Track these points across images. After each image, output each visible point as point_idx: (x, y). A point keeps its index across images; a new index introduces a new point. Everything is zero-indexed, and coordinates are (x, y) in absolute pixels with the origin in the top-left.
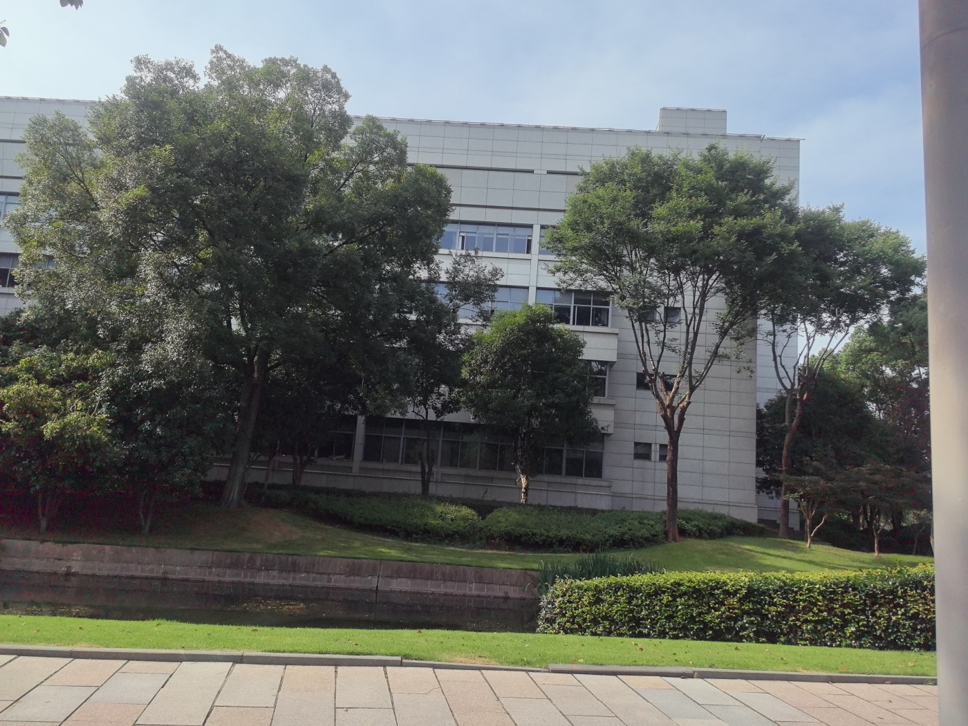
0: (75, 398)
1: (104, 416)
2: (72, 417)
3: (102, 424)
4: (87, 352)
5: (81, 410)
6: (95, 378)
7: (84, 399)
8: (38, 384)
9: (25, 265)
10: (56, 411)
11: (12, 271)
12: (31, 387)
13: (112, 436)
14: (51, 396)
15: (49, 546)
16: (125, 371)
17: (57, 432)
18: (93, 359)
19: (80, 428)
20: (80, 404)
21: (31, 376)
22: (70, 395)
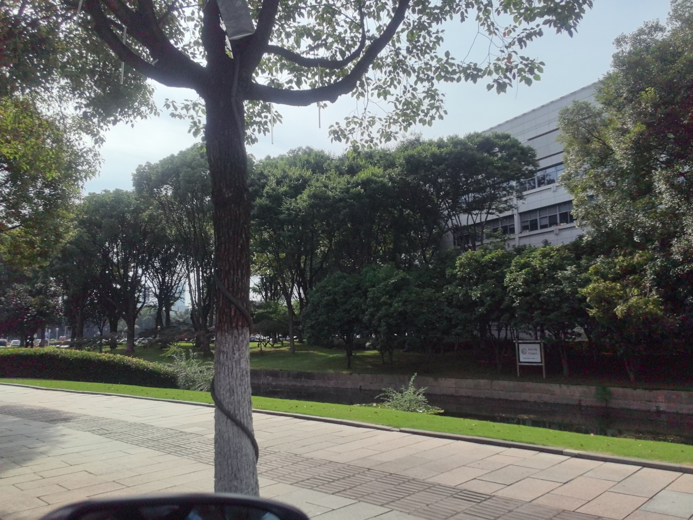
0: (632, 288)
1: (656, 297)
2: (633, 300)
3: (655, 302)
4: (632, 254)
5: (638, 295)
6: (641, 271)
7: (638, 287)
8: (605, 282)
9: (577, 206)
10: (621, 298)
11: (570, 212)
12: (601, 285)
13: (666, 310)
14: (615, 288)
15: (639, 392)
16: (662, 262)
17: (625, 312)
18: (637, 258)
19: (641, 308)
20: (636, 291)
21: (598, 277)
22: (627, 286)
